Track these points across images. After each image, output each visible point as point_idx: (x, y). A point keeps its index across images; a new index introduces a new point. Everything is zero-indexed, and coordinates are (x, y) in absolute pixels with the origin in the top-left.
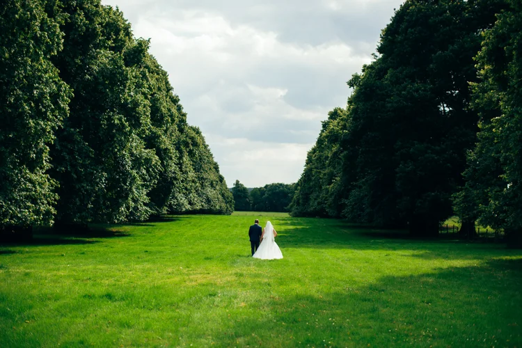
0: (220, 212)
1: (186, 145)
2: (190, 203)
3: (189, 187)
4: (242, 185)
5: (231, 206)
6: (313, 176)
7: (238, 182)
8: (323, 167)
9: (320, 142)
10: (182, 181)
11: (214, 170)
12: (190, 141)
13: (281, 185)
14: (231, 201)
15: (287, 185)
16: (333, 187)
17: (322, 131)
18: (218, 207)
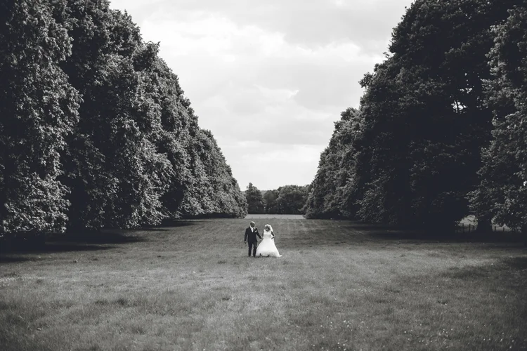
0: (233, 216)
1: (198, 148)
2: (203, 207)
3: (201, 191)
4: (255, 188)
5: (244, 210)
6: (327, 177)
7: (251, 184)
8: (337, 168)
9: (333, 143)
10: (195, 185)
11: (226, 173)
12: (201, 145)
13: (295, 187)
14: (244, 205)
15: (301, 187)
16: (347, 189)
17: (335, 132)
18: (231, 211)
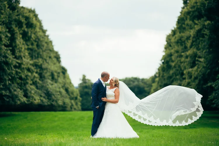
0: (63, 108)
1: (19, 24)
2: (26, 95)
3: (23, 76)
4: (89, 80)
5: (76, 104)
6: (173, 61)
7: (84, 76)
8: (186, 49)
9: (181, 21)
10: (15, 67)
11: (55, 60)
12: (23, 20)
13: (136, 79)
14: (76, 98)
15: (143, 80)
16: (197, 71)
17: (183, 8)
18: (60, 103)
